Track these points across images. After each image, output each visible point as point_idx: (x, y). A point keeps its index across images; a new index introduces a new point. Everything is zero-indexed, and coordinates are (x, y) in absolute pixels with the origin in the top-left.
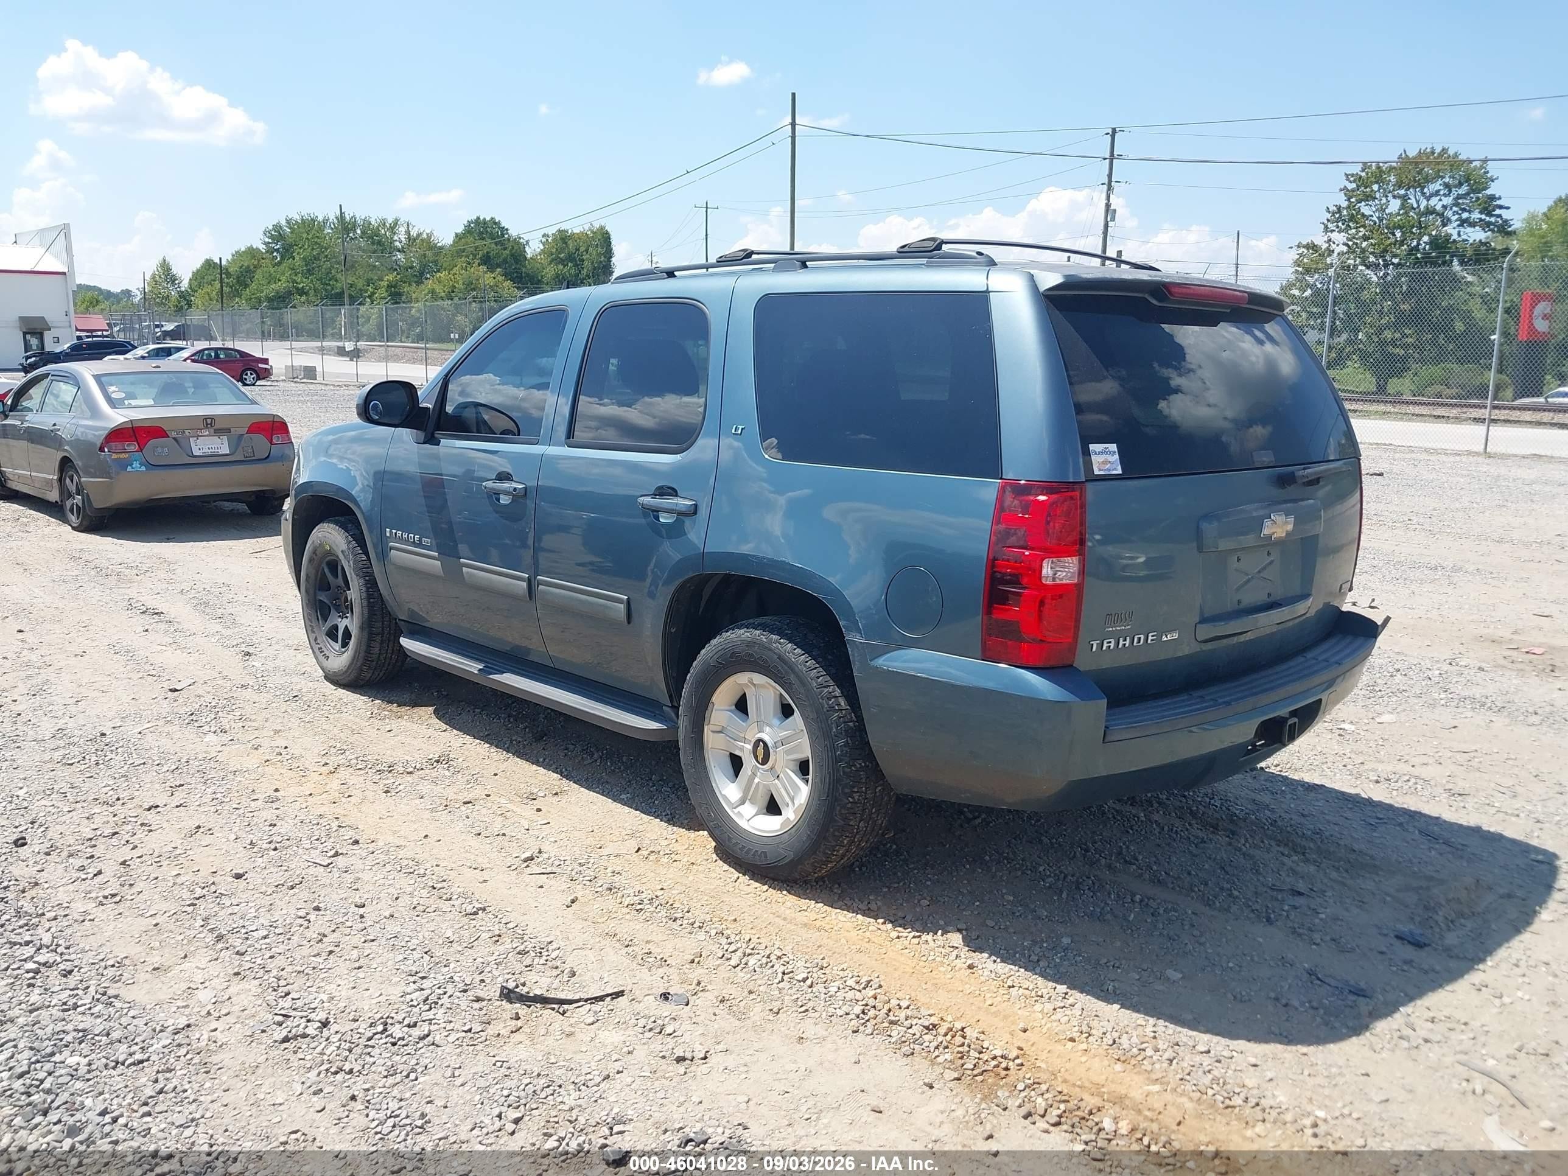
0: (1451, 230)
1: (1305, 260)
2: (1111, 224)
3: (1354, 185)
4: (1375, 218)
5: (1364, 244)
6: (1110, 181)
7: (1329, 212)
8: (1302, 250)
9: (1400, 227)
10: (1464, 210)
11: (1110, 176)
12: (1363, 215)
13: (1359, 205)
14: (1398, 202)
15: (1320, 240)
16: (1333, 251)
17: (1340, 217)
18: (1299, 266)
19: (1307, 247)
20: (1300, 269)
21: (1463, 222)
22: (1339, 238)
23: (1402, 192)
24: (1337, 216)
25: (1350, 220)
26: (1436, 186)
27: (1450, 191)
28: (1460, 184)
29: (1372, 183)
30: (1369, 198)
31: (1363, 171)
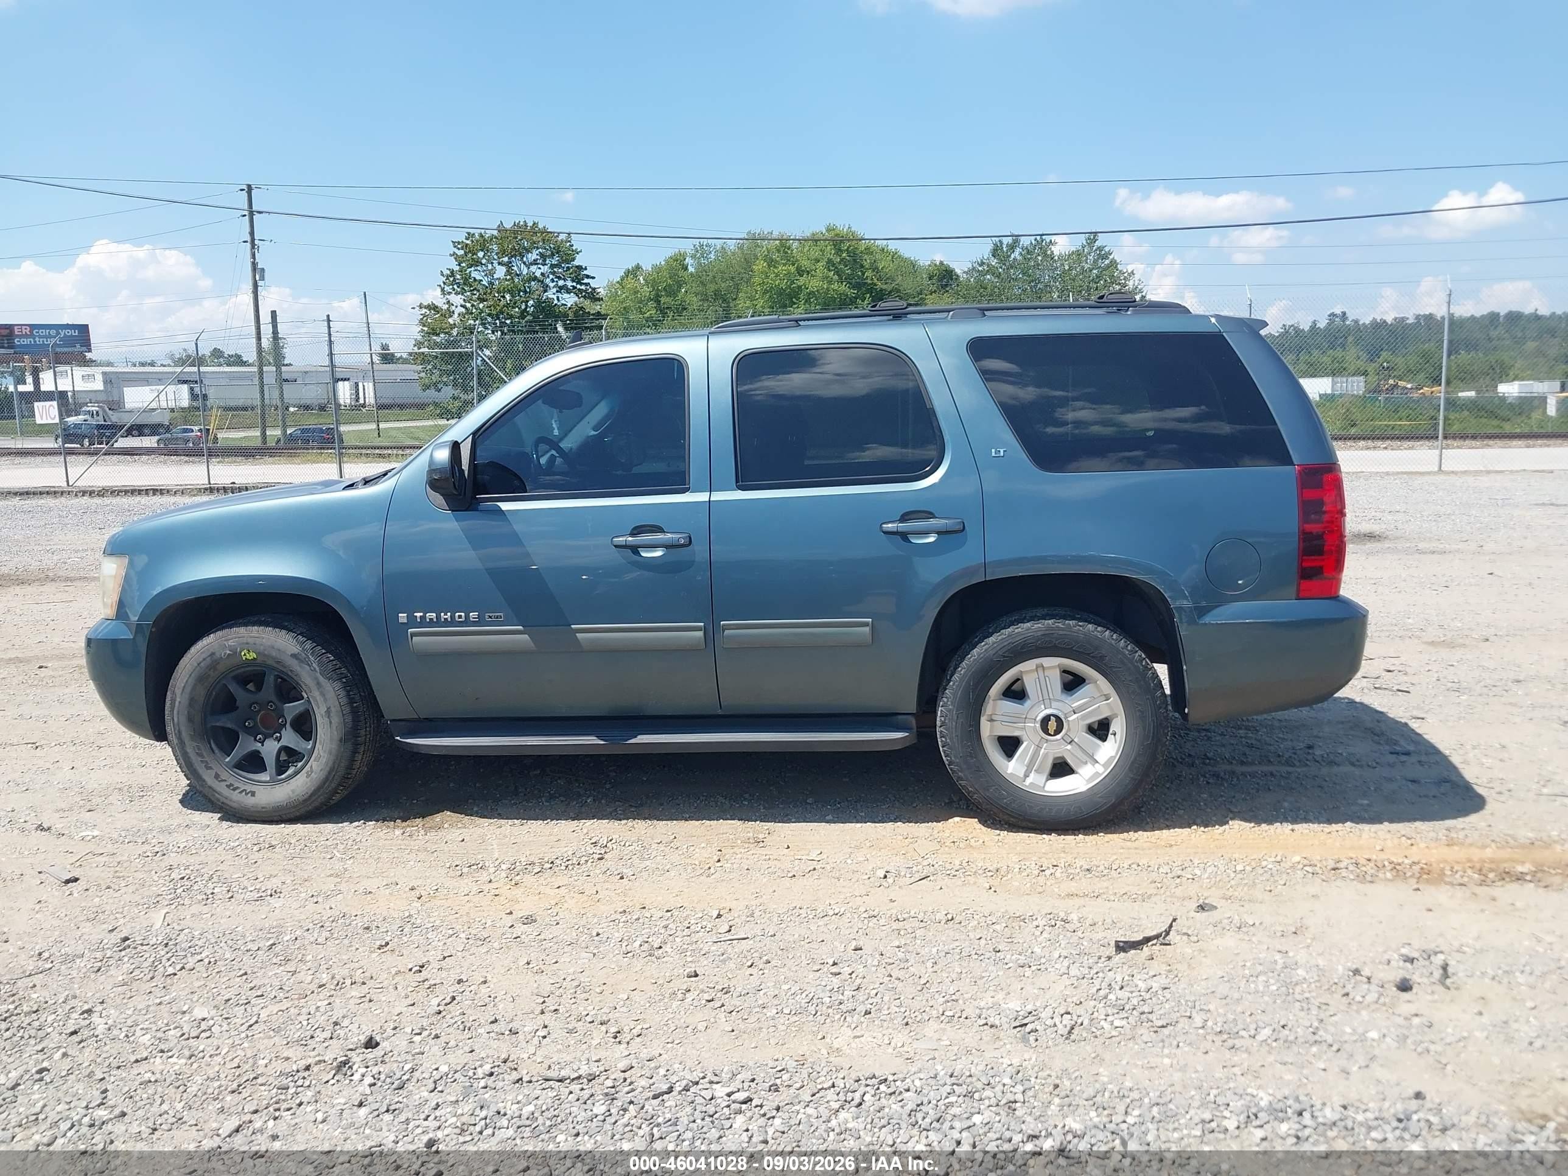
0: (551, 294)
1: (429, 321)
2: (260, 283)
3: (461, 252)
4: (484, 283)
5: (481, 306)
6: (253, 240)
7: (443, 275)
8: (424, 311)
9: (509, 291)
10: (560, 278)
11: (252, 233)
12: (475, 280)
13: (469, 270)
14: (504, 269)
15: (440, 302)
16: (453, 312)
17: (454, 280)
18: (424, 326)
19: (428, 307)
20: (426, 329)
21: (560, 289)
22: (457, 300)
23: (506, 259)
24: (452, 279)
25: (465, 284)
26: (533, 256)
27: (545, 260)
28: (553, 255)
29: (478, 251)
30: (477, 263)
31: (467, 239)
